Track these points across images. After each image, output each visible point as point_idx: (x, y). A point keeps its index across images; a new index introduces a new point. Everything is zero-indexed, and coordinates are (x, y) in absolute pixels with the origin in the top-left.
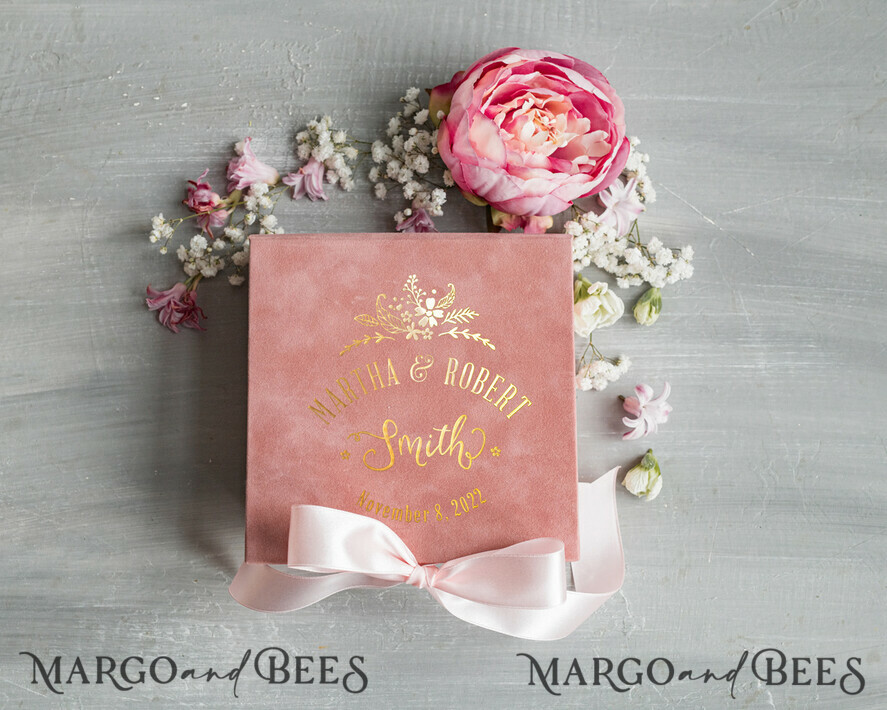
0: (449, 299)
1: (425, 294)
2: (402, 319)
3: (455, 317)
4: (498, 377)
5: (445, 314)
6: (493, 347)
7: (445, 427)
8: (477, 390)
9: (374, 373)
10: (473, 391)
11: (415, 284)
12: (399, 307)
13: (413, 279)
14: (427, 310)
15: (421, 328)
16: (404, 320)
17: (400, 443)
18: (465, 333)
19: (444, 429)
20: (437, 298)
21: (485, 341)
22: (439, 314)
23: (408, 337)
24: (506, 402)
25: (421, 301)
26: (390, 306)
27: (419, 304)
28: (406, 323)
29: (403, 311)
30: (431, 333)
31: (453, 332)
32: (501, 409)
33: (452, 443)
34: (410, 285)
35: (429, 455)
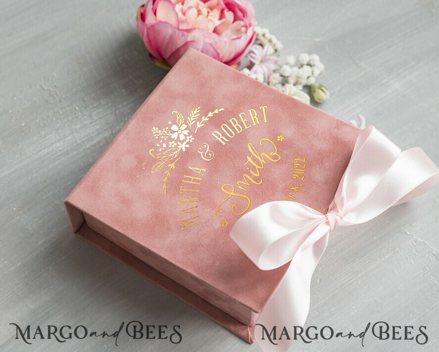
0: (180, 118)
1: (167, 128)
2: (172, 148)
3: (192, 119)
4: (240, 115)
5: (186, 124)
6: (222, 109)
7: (248, 157)
8: (239, 129)
9: (190, 179)
10: (239, 132)
11: (158, 131)
12: (164, 145)
13: (155, 130)
14: (177, 132)
15: (184, 140)
16: (173, 146)
17: (240, 187)
18: (204, 119)
19: (249, 159)
20: (174, 123)
21: (216, 111)
22: (184, 127)
23: (184, 150)
24: (257, 118)
25: (170, 132)
26: (160, 150)
27: (171, 134)
28: (176, 147)
29: (168, 145)
30: (191, 136)
31: (199, 125)
32: (258, 123)
33: (260, 159)
34: (157, 133)
35: (258, 175)
